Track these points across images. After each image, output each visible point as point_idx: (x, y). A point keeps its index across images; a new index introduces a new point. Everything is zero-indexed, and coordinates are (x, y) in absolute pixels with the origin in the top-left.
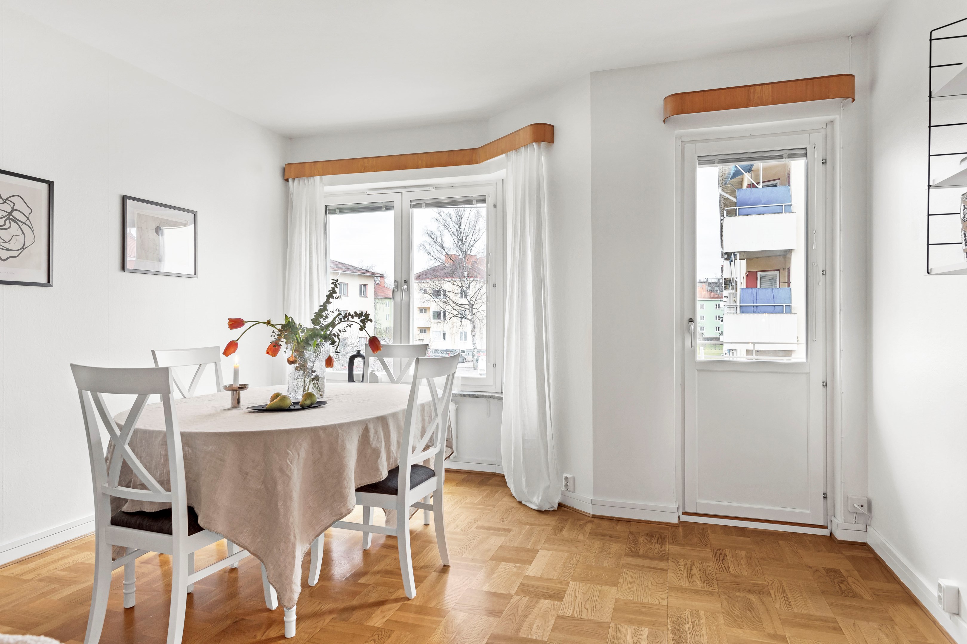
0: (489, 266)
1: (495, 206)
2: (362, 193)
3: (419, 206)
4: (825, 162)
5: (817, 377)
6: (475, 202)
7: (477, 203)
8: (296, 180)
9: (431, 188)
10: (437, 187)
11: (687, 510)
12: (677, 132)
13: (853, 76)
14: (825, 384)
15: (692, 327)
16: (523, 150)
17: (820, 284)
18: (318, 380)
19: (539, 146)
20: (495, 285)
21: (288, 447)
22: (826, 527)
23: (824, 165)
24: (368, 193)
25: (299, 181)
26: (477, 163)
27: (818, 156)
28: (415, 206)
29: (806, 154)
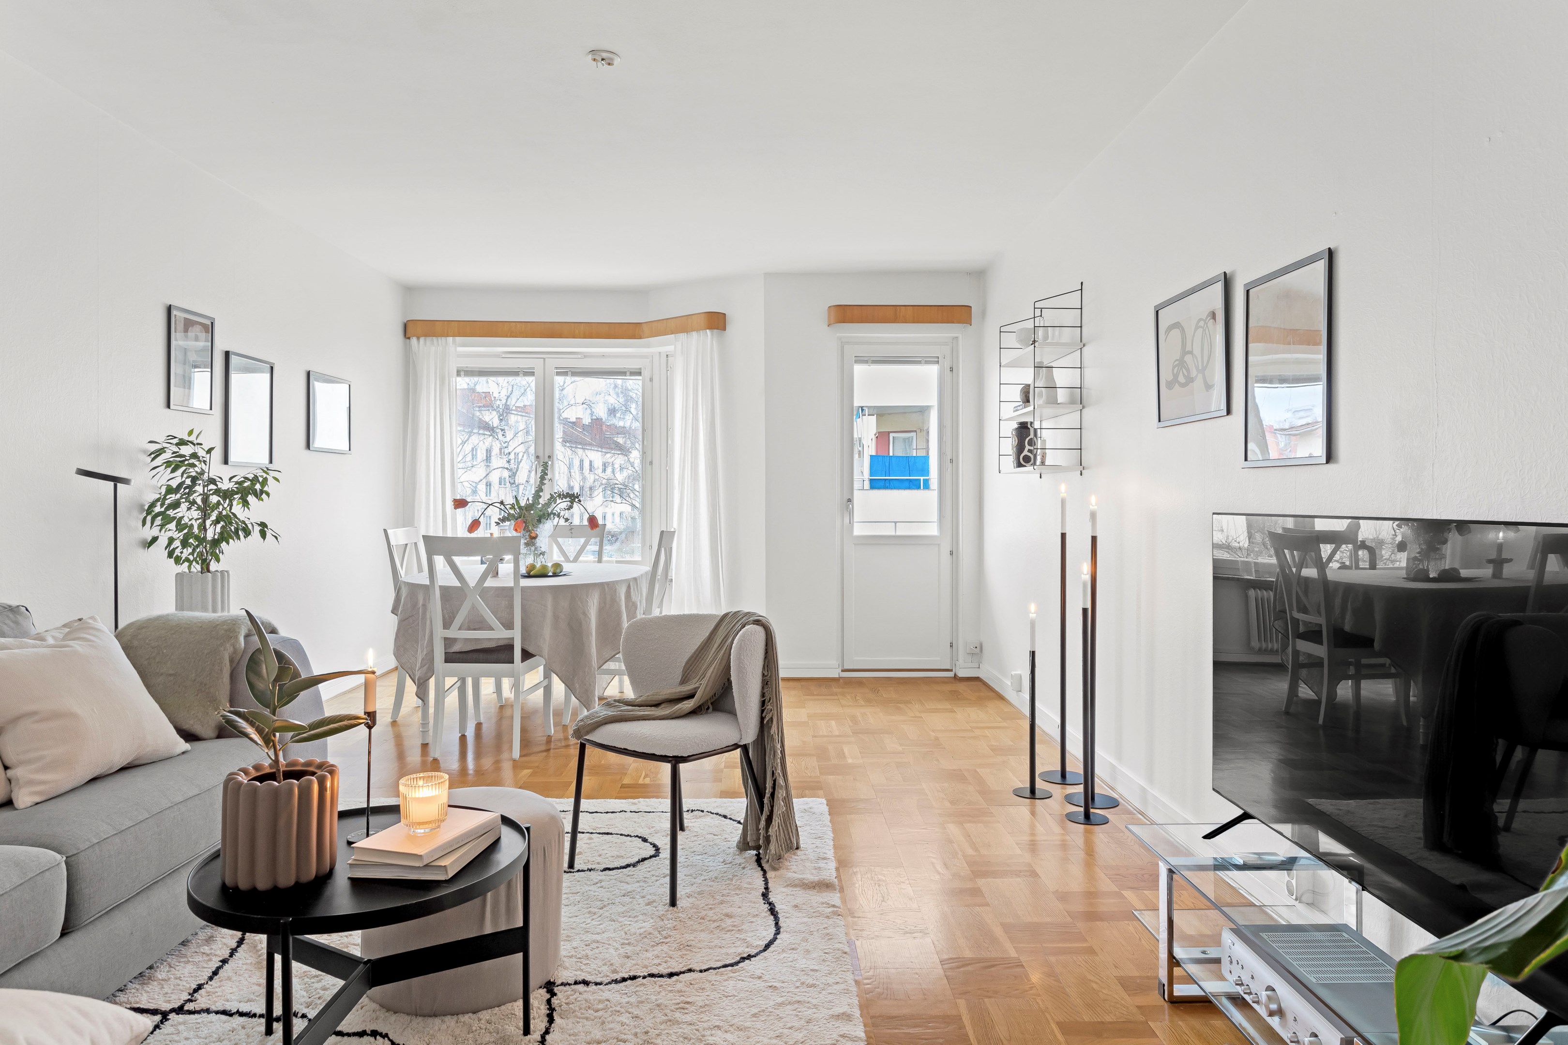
0: (645, 443)
1: (651, 380)
2: (497, 356)
3: (565, 374)
4: (951, 370)
5: (946, 548)
6: (628, 373)
7: (630, 375)
8: (422, 339)
9: (579, 356)
10: (586, 356)
11: (846, 667)
12: (838, 335)
13: (971, 307)
14: (951, 553)
15: (851, 506)
16: (694, 334)
17: (949, 470)
18: (543, 555)
19: (712, 334)
20: (651, 463)
22: (951, 670)
23: (951, 372)
24: (504, 356)
25: (425, 340)
26: (640, 338)
27: (947, 365)
28: (558, 374)
29: (938, 362)
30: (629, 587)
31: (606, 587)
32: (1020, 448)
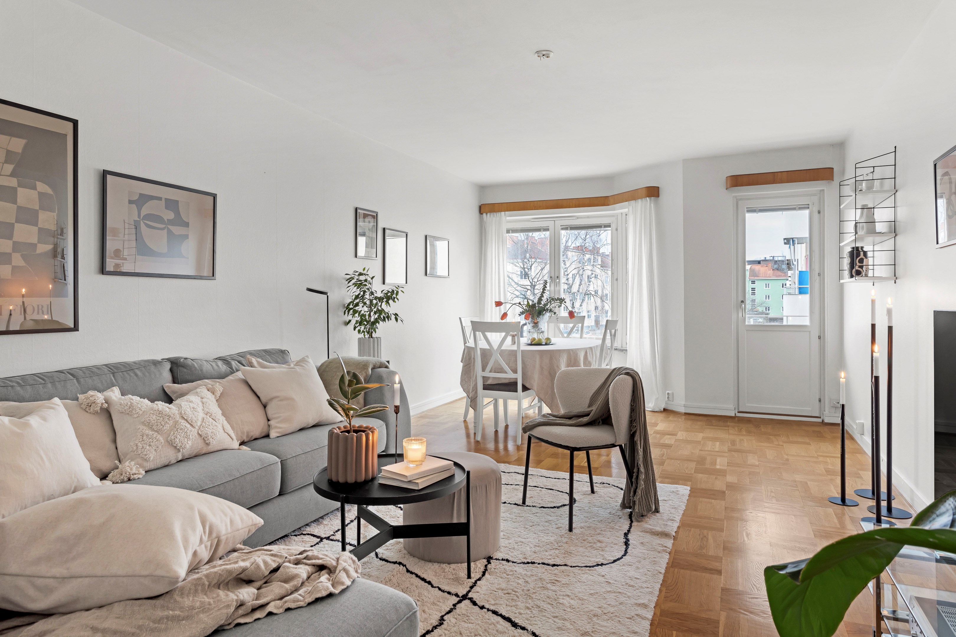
0: (613, 268)
1: (617, 230)
2: (528, 220)
3: (566, 229)
4: (819, 212)
5: (815, 333)
6: (603, 227)
7: (604, 228)
8: (488, 214)
9: (574, 218)
10: (578, 218)
11: (741, 410)
12: (734, 194)
13: (833, 168)
14: (819, 338)
15: (743, 305)
16: (640, 200)
17: (817, 281)
19: (650, 200)
20: (617, 280)
21: (560, 357)
22: (820, 418)
23: (819, 214)
24: (532, 220)
25: (490, 214)
26: (608, 205)
27: (815, 209)
28: (562, 229)
29: (809, 208)
30: (586, 352)
31: (571, 352)
32: (852, 265)
